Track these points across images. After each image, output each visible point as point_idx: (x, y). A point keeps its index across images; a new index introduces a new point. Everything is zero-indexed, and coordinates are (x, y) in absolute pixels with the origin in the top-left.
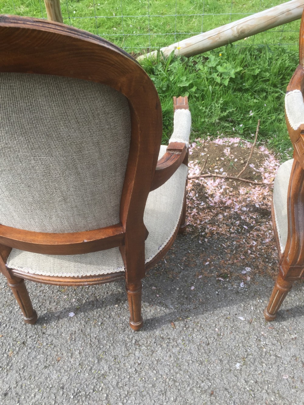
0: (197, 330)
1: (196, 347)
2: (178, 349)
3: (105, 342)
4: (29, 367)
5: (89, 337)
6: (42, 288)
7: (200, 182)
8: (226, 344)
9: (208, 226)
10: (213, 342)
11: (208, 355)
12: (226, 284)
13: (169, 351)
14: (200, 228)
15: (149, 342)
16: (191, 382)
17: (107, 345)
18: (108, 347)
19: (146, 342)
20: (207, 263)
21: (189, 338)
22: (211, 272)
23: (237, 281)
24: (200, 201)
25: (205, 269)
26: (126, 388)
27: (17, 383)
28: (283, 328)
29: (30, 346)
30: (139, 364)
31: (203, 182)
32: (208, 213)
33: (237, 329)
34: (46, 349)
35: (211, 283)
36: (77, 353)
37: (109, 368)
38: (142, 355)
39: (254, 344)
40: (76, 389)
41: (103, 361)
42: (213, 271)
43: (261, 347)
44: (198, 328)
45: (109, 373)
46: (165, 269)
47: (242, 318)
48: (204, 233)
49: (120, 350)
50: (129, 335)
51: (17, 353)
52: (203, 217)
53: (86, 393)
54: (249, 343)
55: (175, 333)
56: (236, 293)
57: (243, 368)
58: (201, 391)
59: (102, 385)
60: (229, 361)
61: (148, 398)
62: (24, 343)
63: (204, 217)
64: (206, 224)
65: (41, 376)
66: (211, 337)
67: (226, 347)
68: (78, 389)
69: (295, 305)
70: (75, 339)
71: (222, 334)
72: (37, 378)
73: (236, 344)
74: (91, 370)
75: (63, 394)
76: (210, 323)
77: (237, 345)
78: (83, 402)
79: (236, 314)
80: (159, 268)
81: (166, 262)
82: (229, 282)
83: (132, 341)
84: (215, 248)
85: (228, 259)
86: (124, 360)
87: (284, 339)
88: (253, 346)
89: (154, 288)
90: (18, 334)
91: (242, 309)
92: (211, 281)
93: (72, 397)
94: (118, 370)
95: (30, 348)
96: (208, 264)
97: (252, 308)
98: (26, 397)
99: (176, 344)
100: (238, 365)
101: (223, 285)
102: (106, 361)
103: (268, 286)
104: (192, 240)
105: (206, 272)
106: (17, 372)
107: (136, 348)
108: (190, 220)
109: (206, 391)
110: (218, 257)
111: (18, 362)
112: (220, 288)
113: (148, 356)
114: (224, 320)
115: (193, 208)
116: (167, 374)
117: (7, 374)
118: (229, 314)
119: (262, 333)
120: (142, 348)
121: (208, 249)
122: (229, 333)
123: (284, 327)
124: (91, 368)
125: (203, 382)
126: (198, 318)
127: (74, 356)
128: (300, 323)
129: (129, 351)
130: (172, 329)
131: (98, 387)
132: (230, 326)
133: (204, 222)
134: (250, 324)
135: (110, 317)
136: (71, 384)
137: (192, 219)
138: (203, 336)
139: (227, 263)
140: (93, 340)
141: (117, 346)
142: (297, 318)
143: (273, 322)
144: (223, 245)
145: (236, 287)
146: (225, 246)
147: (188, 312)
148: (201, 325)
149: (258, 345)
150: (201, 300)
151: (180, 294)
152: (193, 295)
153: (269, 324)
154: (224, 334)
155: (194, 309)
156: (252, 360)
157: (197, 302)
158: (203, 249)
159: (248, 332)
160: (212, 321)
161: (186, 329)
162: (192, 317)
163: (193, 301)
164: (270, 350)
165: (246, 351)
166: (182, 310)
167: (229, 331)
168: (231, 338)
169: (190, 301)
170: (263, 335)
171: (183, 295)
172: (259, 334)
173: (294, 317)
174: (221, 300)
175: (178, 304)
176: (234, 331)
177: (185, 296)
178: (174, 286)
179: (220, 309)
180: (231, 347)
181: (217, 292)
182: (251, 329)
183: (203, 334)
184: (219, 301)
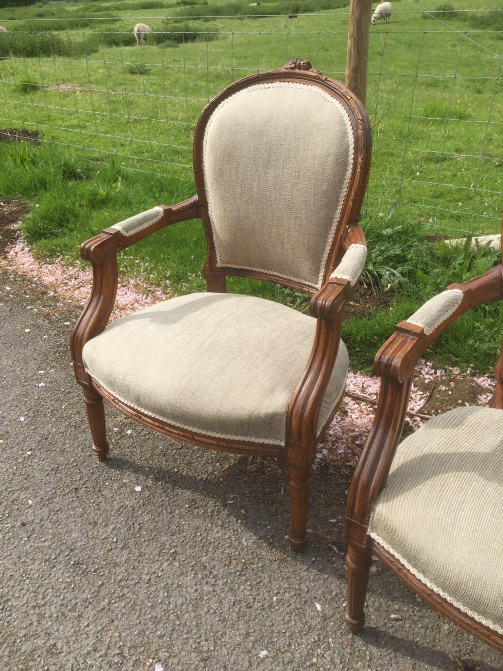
0: (251, 584)
1: (233, 600)
2: (211, 589)
3: (145, 533)
4: (63, 513)
5: (135, 519)
6: (134, 450)
7: (411, 422)
8: (272, 621)
10: (257, 609)
11: (238, 618)
12: (336, 558)
13: (200, 584)
15: (186, 562)
16: (195, 631)
17: (144, 537)
18: (143, 540)
19: (183, 559)
20: (334, 521)
22: (330, 533)
25: (324, 525)
26: (126, 591)
27: (41, 520)
28: (365, 654)
29: (80, 495)
30: (157, 576)
31: (415, 423)
33: (300, 613)
34: (89, 507)
35: (317, 545)
36: (111, 527)
37: (127, 560)
38: (169, 570)
39: (306, 644)
40: (81, 559)
41: (128, 550)
42: (332, 534)
43: (314, 654)
44: (254, 583)
45: (123, 565)
46: (275, 499)
47: (318, 607)
49: (150, 550)
50: (173, 542)
51: (64, 495)
53: (86, 569)
54: (301, 639)
55: (223, 571)
56: (339, 575)
57: (267, 660)
58: (196, 648)
59: (107, 571)
60: (257, 641)
61: (137, 614)
62: (76, 489)
65: (64, 528)
66: (260, 602)
67: (268, 624)
68: (83, 560)
69: (411, 637)
70: (120, 514)
71: (277, 608)
72: (60, 527)
73: (283, 629)
74: (110, 550)
75: (68, 555)
76: (273, 587)
77: (283, 631)
78: (78, 574)
80: (269, 494)
81: (282, 492)
82: (343, 557)
83: (171, 549)
86: (147, 563)
87: (355, 667)
88: (303, 646)
89: (243, 512)
90: (78, 479)
91: (329, 597)
92: (319, 543)
93: (72, 563)
94: (133, 568)
95: (78, 497)
96: (333, 523)
97: (344, 605)
98: (38, 538)
99: (213, 583)
100: (264, 653)
101: (332, 556)
102: (130, 552)
103: (394, 593)
104: (338, 485)
105: (323, 529)
106: (50, 511)
107: (168, 559)
109: (201, 652)
111: (58, 503)
112: (322, 558)
113: (174, 575)
114: (293, 594)
116: (176, 606)
117: (41, 508)
118: (308, 592)
119: (330, 640)
120: (175, 564)
122: (286, 611)
123: (368, 653)
124: (111, 549)
125: (206, 640)
126: (264, 573)
127: (106, 528)
128: (397, 663)
129: (159, 557)
130: (223, 564)
131: (102, 570)
132: (296, 606)
134: (325, 620)
135: (171, 513)
136: (81, 551)
138: (251, 595)
140: (136, 525)
141: (153, 545)
142: (398, 654)
143: (359, 638)
147: (259, 559)
148: (260, 582)
149: (310, 649)
150: (285, 556)
151: (266, 535)
152: (280, 545)
153: (350, 636)
154: (279, 610)
155: (269, 560)
156: (286, 660)
157: (279, 555)
158: (343, 502)
159: (312, 627)
160: (278, 586)
161: (240, 575)
162: (258, 567)
163: (276, 551)
164: (322, 666)
165: (289, 645)
166: (252, 553)
167: (288, 610)
168: (283, 620)
169: (271, 549)
170: (329, 643)
171: (269, 537)
172: (324, 638)
173: (395, 651)
174: (311, 572)
175: (254, 543)
176: (294, 614)
177: (271, 540)
178: (267, 523)
179: (300, 580)
180: (274, 628)
181: (314, 559)
182: (319, 627)
183: (254, 593)
184: (307, 570)
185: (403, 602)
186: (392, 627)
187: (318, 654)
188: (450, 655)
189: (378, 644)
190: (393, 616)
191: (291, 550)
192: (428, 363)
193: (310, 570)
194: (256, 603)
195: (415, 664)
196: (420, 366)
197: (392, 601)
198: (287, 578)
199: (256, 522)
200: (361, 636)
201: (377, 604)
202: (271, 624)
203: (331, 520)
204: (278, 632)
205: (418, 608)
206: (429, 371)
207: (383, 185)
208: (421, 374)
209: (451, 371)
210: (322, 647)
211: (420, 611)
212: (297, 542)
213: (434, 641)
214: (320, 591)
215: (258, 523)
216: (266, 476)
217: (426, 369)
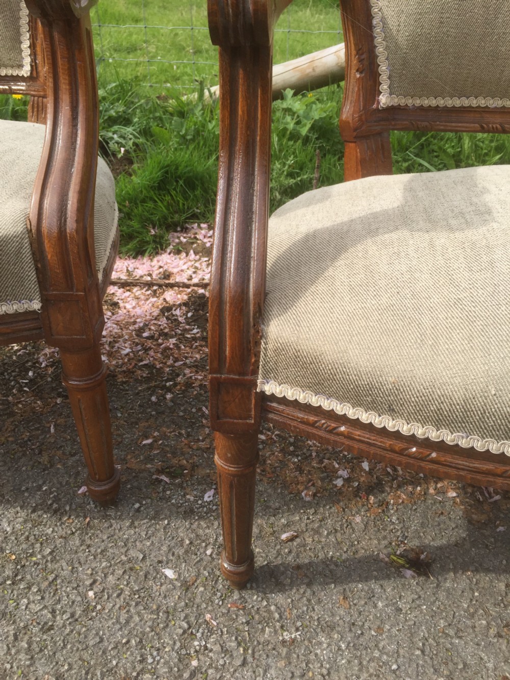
0: (39, 590)
1: (12, 633)
8: (97, 634)
9: (187, 371)
10: (64, 626)
12: (171, 490)
14: (168, 374)
20: (149, 441)
21: (6, 607)
22: (149, 459)
23: (200, 487)
24: (192, 325)
25: (137, 452)
28: (269, 611)
32: (200, 348)
33: (143, 597)
35: (135, 484)
39: (171, 642)
42: (153, 460)
43: (189, 654)
44: (44, 585)
46: (42, 444)
47: (170, 573)
48: (171, 383)
52: (184, 353)
54: (159, 639)
56: (185, 512)
63: (186, 355)
64: (183, 367)
66: (65, 612)
67: (91, 643)
69: (321, 555)
71: (99, 607)
73: (122, 637)
76: (82, 576)
77: (124, 641)
79: (160, 562)
80: (30, 441)
81: (52, 430)
82: (181, 486)
84: (181, 414)
85: (201, 438)
87: (262, 640)
88: (167, 650)
91: (181, 552)
92: (137, 481)
96: (149, 445)
97: (209, 552)
101: (164, 491)
103: (271, 504)
104: (138, 394)
105: (137, 459)
108: (152, 357)
110: (179, 433)
112: (150, 498)
114: (121, 572)
115: (172, 337)
118: (144, 558)
119: (208, 616)
121: (164, 414)
122: (118, 606)
123: (273, 608)
126: (58, 561)
128: (319, 601)
132: (132, 589)
133: (182, 363)
134: (187, 589)
137: (159, 355)
138: (45, 607)
139: (195, 447)
142: (315, 588)
143: (250, 592)
144: (204, 409)
145: (192, 498)
146: (207, 412)
147: (41, 544)
148: (55, 579)
149: (181, 648)
150: (88, 519)
151: (44, 501)
152: (74, 506)
153: (236, 596)
154: (104, 609)
155: (61, 537)
157: (76, 523)
158: (154, 413)
159: (171, 610)
160: (89, 572)
161: (13, 583)
162: (44, 557)
163: (68, 519)
164: (210, 666)
165: (143, 660)
166: (27, 538)
167: (120, 602)
168: (118, 621)
169: (60, 519)
170: (207, 623)
171: (49, 502)
172: (197, 618)
173: (309, 585)
174: (139, 525)
175: (25, 521)
176: (134, 604)
177: (55, 506)
178: (40, 482)
179: (126, 545)
180: (106, 644)
181: (137, 505)
182: (183, 604)
183: (49, 602)
184: (132, 525)
185: (289, 509)
186: (290, 552)
187: (196, 651)
188: (381, 556)
189: (281, 587)
190: (284, 536)
191: (96, 507)
193: (136, 523)
194: (58, 618)
195: (345, 589)
196: (193, 231)
197: (274, 516)
198: (102, 551)
199: (20, 489)
200: (251, 588)
202: (98, 640)
203: (144, 442)
204: (115, 648)
205: (312, 511)
206: (207, 233)
208: (197, 239)
210: (199, 635)
211: (315, 513)
212: (103, 488)
213: (353, 545)
214: (165, 548)
215: (23, 488)
216: (18, 417)
217: (203, 232)
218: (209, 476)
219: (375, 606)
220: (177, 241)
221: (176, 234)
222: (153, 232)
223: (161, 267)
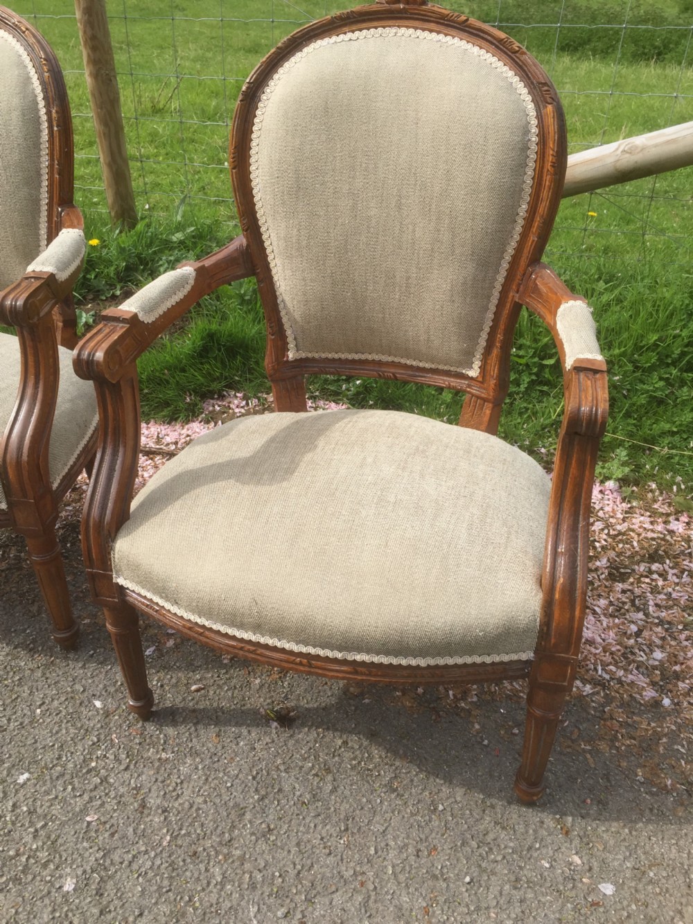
8: (34, 737)
10: (14, 730)
23: (146, 644)
28: (158, 738)
33: (73, 718)
39: (82, 749)
43: (92, 758)
47: (98, 704)
54: (75, 746)
57: (29, 783)
60: (14, 766)
66: (17, 721)
67: (29, 743)
69: (215, 705)
71: (41, 721)
73: (50, 741)
76: (36, 698)
77: (51, 744)
79: (94, 695)
80: (28, 592)
87: (145, 756)
88: (78, 754)
91: (113, 690)
103: (195, 662)
112: (104, 648)
114: (63, 699)
118: (84, 691)
119: (114, 736)
122: (54, 721)
123: (162, 736)
126: (22, 686)
128: (198, 736)
132: (68, 711)
134: (107, 716)
142: (199, 727)
143: (151, 723)
147: (14, 673)
148: (16, 698)
149: (87, 754)
150: (53, 659)
151: (25, 641)
152: (45, 648)
154: (44, 722)
155: (29, 669)
156: (55, 775)
157: (42, 659)
159: (90, 729)
160: (41, 696)
162: (13, 681)
163: (38, 657)
164: (104, 768)
165: (59, 758)
166: (5, 667)
167: (57, 719)
168: (51, 732)
169: (33, 656)
170: (112, 740)
171: (28, 642)
172: (106, 737)
173: (195, 724)
174: (89, 667)
175: (7, 655)
176: (65, 721)
177: (32, 646)
178: (26, 627)
179: (74, 680)
180: (38, 744)
181: (92, 652)
182: (99, 725)
183: (8, 712)
184: (83, 667)
185: (207, 668)
186: (193, 699)
187: (97, 757)
188: (261, 710)
189: (174, 723)
190: (194, 688)
191: (61, 650)
192: (238, 395)
193: (87, 666)
194: (12, 724)
195: (220, 730)
196: (228, 400)
197: (193, 672)
198: (55, 683)
199: (10, 630)
200: (153, 721)
201: (174, 681)
202: (33, 741)
204: (44, 748)
205: (225, 671)
206: (240, 403)
207: (181, 182)
208: (230, 408)
209: (266, 399)
210: (103, 747)
211: (226, 673)
213: (244, 699)
214: (101, 686)
215: (13, 630)
216: (24, 572)
217: (236, 402)
218: (156, 635)
219: (238, 744)
220: (211, 408)
221: (212, 401)
222: (188, 400)
223: (188, 436)
